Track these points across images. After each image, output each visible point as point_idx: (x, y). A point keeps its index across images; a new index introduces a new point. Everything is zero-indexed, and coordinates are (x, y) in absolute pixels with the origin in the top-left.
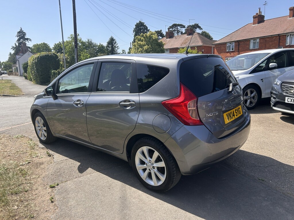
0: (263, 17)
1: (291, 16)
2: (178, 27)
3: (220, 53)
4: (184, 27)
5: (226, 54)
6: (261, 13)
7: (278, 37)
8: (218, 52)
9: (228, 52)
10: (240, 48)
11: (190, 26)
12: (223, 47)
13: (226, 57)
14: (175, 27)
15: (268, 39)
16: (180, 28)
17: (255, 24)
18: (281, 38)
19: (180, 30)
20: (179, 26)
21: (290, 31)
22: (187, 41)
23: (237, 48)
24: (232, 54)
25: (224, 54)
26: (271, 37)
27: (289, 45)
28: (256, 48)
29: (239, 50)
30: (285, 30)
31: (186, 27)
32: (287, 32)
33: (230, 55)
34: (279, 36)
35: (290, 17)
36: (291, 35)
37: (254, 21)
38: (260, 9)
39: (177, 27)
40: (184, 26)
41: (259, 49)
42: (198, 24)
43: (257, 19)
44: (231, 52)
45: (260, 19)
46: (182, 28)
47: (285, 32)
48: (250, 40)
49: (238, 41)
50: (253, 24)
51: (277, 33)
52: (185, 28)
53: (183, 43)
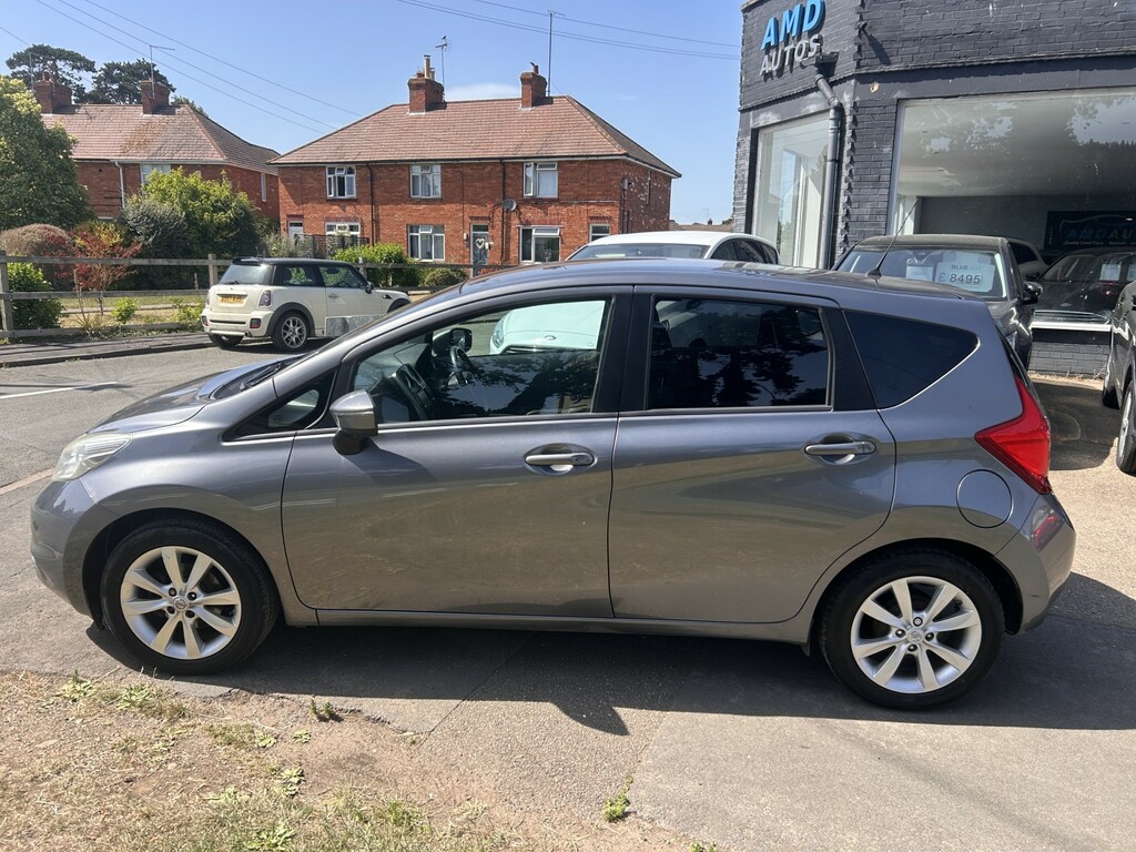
0: (439, 89)
1: (527, 102)
2: (60, 64)
3: (303, 203)
4: (89, 66)
5: (326, 207)
6: (433, 77)
7: (499, 168)
8: (293, 196)
9: (333, 201)
10: (377, 192)
11: (118, 67)
12: (310, 180)
13: (328, 219)
14: (45, 63)
15: (469, 171)
16: (68, 69)
17: (418, 110)
18: (508, 170)
19: (68, 78)
20: (65, 59)
21: (534, 153)
22: (149, 137)
23: (368, 190)
24: (348, 208)
25: (318, 207)
26: (480, 163)
27: (532, 198)
28: (432, 196)
29: (376, 198)
30: (518, 148)
31: (97, 67)
32: (527, 154)
33: (343, 214)
34: (502, 163)
35: (525, 104)
36: (535, 164)
37: (412, 98)
38: (428, 61)
39: (55, 61)
40: (88, 61)
41: (441, 200)
42: (154, 65)
43: (422, 92)
44: (342, 200)
45: (429, 94)
46: (79, 69)
47: (520, 154)
48: (409, 166)
49: (369, 165)
50: (412, 110)
51: (495, 152)
52: (94, 71)
53: (130, 144)
